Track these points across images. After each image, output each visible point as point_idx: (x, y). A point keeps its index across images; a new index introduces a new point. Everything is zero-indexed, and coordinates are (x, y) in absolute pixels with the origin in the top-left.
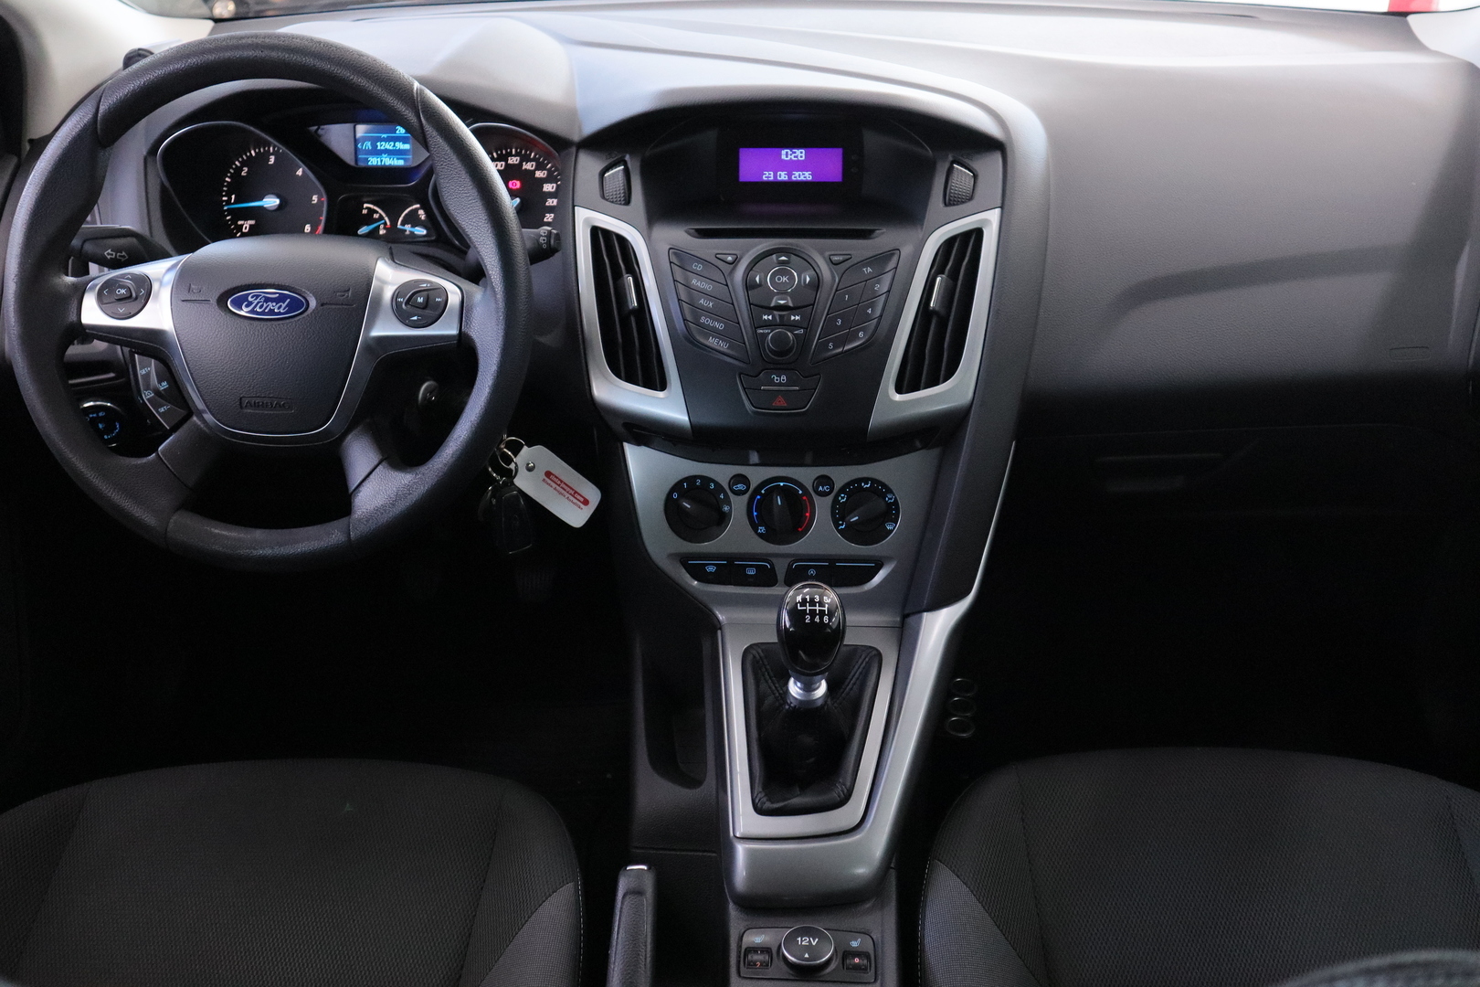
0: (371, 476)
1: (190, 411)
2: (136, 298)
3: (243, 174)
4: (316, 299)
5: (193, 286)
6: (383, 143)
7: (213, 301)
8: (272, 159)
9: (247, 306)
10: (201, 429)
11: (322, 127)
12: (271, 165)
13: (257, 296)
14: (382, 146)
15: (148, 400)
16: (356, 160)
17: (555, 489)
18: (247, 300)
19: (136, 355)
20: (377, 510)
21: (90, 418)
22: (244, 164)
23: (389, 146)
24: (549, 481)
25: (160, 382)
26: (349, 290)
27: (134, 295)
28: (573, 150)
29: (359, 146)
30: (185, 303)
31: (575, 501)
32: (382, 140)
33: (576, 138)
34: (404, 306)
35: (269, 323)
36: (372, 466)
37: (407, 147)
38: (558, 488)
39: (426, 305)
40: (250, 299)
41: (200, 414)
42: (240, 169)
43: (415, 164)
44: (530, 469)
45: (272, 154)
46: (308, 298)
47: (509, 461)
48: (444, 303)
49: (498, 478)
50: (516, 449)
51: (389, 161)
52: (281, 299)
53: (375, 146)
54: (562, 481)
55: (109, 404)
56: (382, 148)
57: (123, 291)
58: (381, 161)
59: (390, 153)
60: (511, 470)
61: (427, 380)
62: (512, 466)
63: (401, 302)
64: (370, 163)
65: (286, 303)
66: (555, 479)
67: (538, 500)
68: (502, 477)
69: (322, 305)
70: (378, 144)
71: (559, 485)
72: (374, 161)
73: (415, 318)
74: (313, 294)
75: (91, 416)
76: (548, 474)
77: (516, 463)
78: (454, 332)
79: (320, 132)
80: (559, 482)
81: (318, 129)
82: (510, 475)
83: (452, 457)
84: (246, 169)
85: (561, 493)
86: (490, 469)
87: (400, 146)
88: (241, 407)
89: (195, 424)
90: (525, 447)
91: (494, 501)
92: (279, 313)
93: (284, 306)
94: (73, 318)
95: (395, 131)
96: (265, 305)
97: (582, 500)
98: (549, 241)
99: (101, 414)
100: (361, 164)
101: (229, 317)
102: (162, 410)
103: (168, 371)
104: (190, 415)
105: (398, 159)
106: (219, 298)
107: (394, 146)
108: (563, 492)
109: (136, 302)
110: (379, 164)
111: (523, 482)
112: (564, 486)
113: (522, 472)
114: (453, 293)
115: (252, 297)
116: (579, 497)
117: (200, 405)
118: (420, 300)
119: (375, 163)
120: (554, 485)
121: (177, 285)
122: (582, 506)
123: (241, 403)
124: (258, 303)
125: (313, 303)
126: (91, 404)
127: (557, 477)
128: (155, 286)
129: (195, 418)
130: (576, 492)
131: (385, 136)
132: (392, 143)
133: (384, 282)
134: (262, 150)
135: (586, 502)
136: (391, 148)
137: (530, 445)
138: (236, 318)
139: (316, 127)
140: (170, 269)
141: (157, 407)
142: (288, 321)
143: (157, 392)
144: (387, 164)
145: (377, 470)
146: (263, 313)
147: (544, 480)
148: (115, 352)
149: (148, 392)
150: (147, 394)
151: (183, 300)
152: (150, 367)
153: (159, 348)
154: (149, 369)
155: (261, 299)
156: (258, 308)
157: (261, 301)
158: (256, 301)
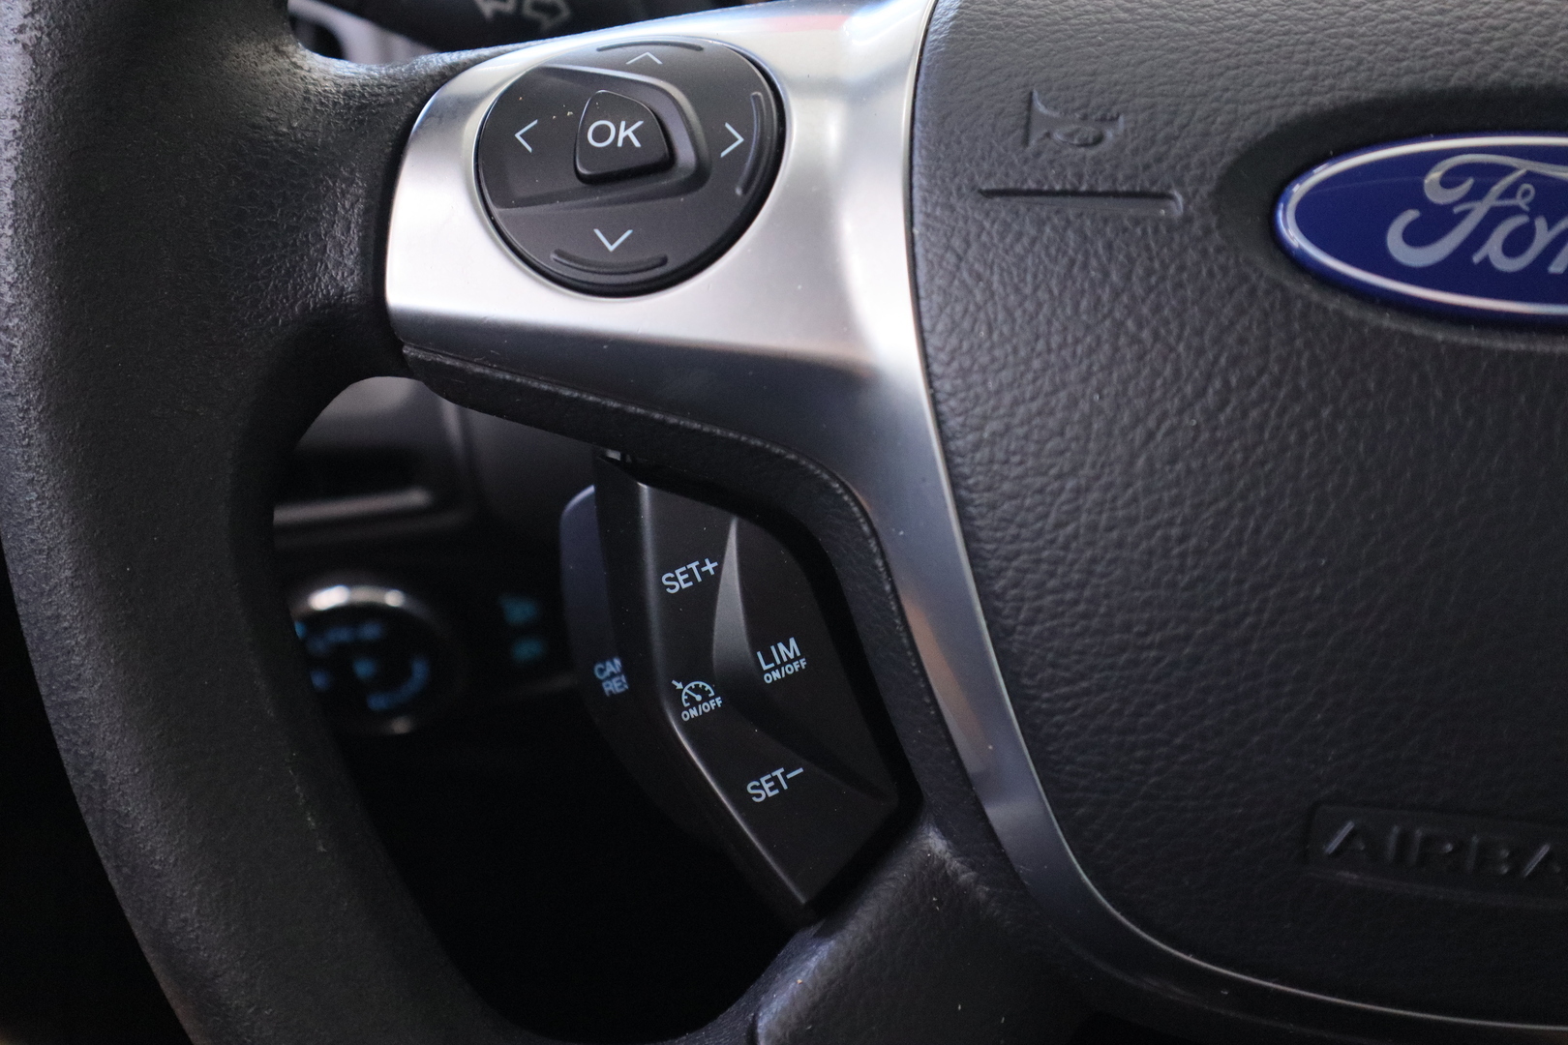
2: (699, 175)
9: (1415, 236)
13: (1484, 176)
15: (689, 727)
18: (1415, 195)
19: (644, 488)
25: (763, 635)
27: (686, 154)
30: (1001, 207)
40: (1431, 188)
57: (625, 133)
94: (341, 275)
96: (1543, 236)
101: (1288, 286)
102: (763, 789)
109: (699, 195)
115: (1449, 180)
124: (1495, 217)
129: (935, 842)
138: (1339, 305)
141: (736, 777)
143: (744, 693)
148: (437, 418)
149: (697, 690)
150: (691, 699)
151: (990, 194)
152: (718, 556)
153: (794, 464)
154: (710, 567)
155: (1510, 192)
156: (1493, 249)
157: (1516, 211)
158: (1479, 210)
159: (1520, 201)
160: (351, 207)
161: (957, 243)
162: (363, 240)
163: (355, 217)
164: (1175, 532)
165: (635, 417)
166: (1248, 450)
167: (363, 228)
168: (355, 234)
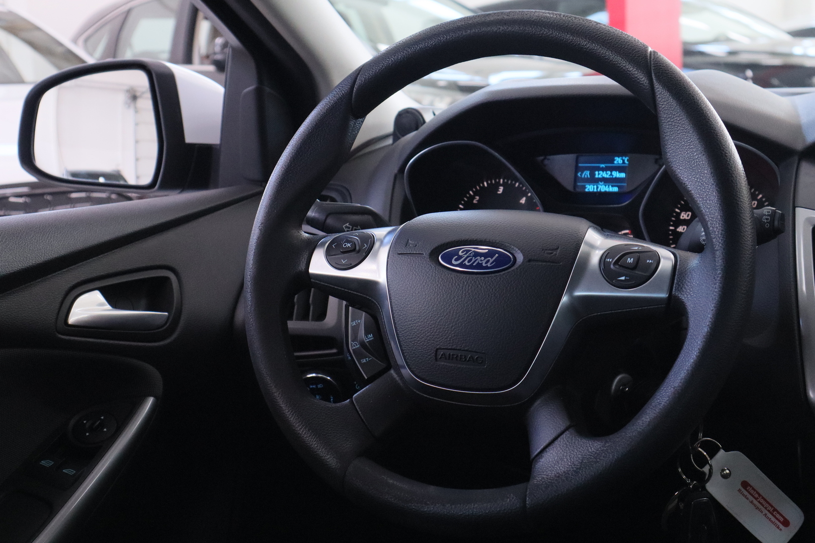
0: (556, 442)
1: (388, 362)
2: (359, 252)
3: (475, 202)
4: (523, 255)
5: (410, 242)
6: (601, 172)
7: (426, 253)
8: (501, 190)
9: (456, 260)
10: (396, 381)
11: (548, 157)
12: (499, 194)
13: (468, 251)
14: (599, 174)
15: (353, 350)
16: (575, 186)
17: (752, 502)
18: (457, 254)
19: (350, 308)
20: (558, 476)
21: (311, 389)
22: (476, 194)
23: (605, 175)
24: (746, 493)
25: (367, 333)
26: (557, 249)
27: (357, 248)
28: (796, 158)
29: (579, 174)
30: (400, 256)
31: (773, 519)
32: (599, 169)
33: (799, 147)
34: (612, 266)
35: (474, 276)
36: (559, 431)
37: (623, 175)
38: (755, 502)
39: (635, 266)
40: (460, 253)
41: (398, 369)
42: (473, 198)
43: (628, 190)
44: (725, 477)
45: (501, 185)
46: (516, 255)
47: (703, 462)
48: (655, 265)
49: (689, 481)
50: (713, 453)
51: (603, 188)
52: (490, 254)
53: (593, 175)
54: (760, 495)
55: (329, 378)
56: (600, 176)
57: (349, 246)
58: (597, 188)
59: (605, 181)
60: (704, 473)
61: (622, 373)
62: (706, 469)
63: (610, 263)
64: (587, 190)
65: (494, 258)
66: (752, 492)
67: (730, 511)
68: (692, 481)
69: (530, 261)
70: (597, 173)
71: (756, 499)
72: (590, 188)
73: (623, 278)
74: (521, 251)
75: (311, 387)
76: (745, 485)
77: (711, 466)
78: (663, 295)
79: (546, 162)
80: (757, 496)
81: (543, 160)
82: (702, 479)
83: (649, 425)
84: (477, 198)
85: (757, 508)
86: (680, 470)
87: (616, 174)
88: (436, 359)
89: (393, 379)
90: (722, 452)
91: (682, 506)
92: (487, 268)
93: (491, 260)
94: (302, 267)
95: (612, 161)
96: (474, 259)
97: (782, 519)
98: (773, 221)
99: (319, 386)
100: (578, 190)
101: (438, 267)
102: (364, 361)
103: (376, 325)
104: (388, 368)
105: (612, 186)
106: (432, 251)
107: (611, 175)
108: (760, 507)
109: (358, 254)
110: (595, 190)
111: (716, 488)
112: (762, 501)
113: (716, 478)
114: (667, 258)
115: (462, 252)
116: (778, 516)
117: (400, 359)
118: (630, 260)
119: (591, 190)
120: (751, 498)
121: (395, 244)
122: (781, 526)
123: (436, 354)
124: (468, 257)
125: (520, 258)
126: (314, 375)
127: (753, 489)
128: (377, 245)
129: (392, 372)
130: (775, 510)
131: (603, 166)
132: (609, 173)
133: (592, 246)
134: (493, 182)
135: (786, 523)
136: (608, 176)
137: (727, 450)
138: (444, 270)
139: (542, 158)
140: (389, 233)
141: (360, 358)
142: (493, 275)
143: (363, 344)
144: (603, 190)
145: (564, 435)
146: (471, 267)
147: (739, 490)
149: (355, 344)
150: (354, 345)
151: (399, 254)
152: (361, 319)
153: (370, 300)
154: (359, 321)
155: (470, 254)
156: (466, 262)
157: (471, 256)
158: (466, 256)
159: (471, 255)
160: (306, 256)
161: (394, 261)
162: (307, 262)
163: (306, 258)
164: (418, 304)
165: (346, 291)
166: (428, 291)
167: (307, 259)
168: (306, 260)
